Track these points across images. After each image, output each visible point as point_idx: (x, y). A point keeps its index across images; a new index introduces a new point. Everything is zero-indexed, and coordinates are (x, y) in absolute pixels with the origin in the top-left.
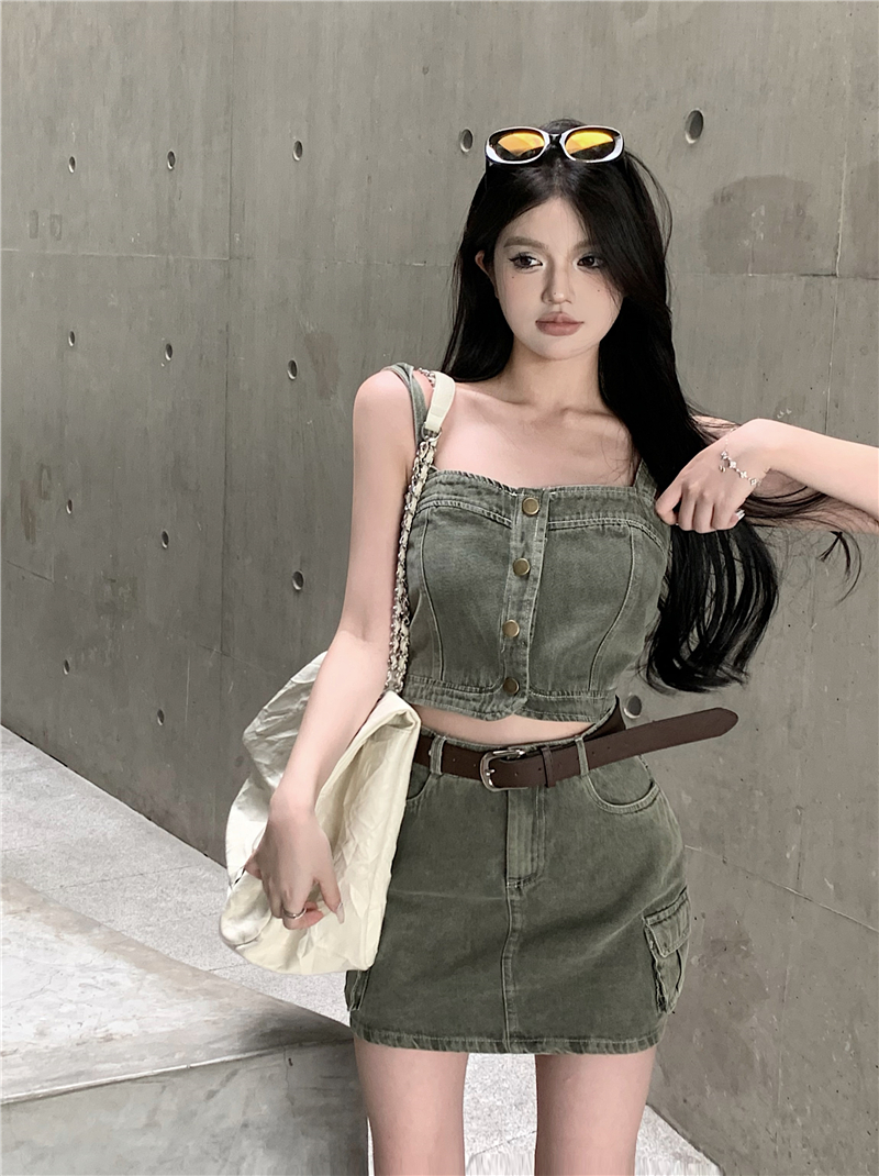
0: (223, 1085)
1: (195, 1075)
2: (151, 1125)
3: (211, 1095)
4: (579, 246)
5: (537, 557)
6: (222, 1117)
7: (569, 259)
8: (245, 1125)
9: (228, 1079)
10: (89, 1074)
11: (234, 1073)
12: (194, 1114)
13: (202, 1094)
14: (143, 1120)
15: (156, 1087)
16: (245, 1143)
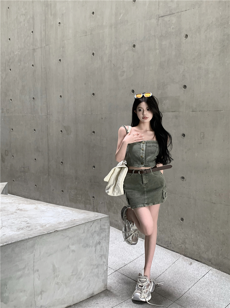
0: (92, 224)
1: (89, 223)
2: (84, 232)
3: (91, 226)
4: (147, 108)
5: (144, 148)
6: (92, 230)
8: (95, 231)
9: (93, 223)
10: (75, 224)
11: (94, 222)
12: (89, 230)
13: (90, 226)
14: (83, 232)
15: (84, 225)
16: (95, 234)
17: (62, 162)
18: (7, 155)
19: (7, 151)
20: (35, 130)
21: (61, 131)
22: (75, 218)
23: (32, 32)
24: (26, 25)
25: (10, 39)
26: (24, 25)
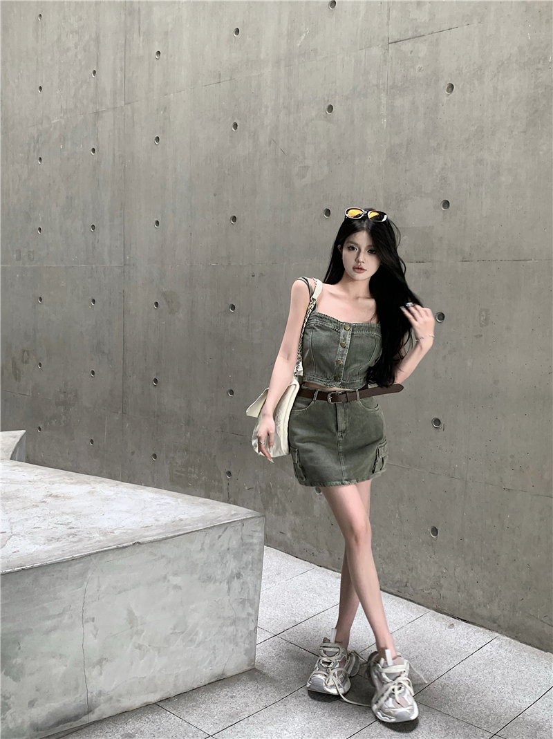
0: (223, 533)
1: (215, 528)
2: (202, 549)
3: (220, 537)
4: (369, 246)
5: (348, 342)
6: (222, 546)
7: (366, 249)
8: (228, 549)
9: (225, 530)
10: (183, 530)
11: (226, 528)
12: (214, 545)
13: (217, 536)
14: (200, 548)
15: (202, 534)
16: (228, 556)
17: (156, 381)
18: (26, 362)
19: (26, 353)
20: (94, 301)
21: (157, 304)
22: (182, 517)
23: (94, 72)
24: (79, 57)
25: (41, 88)
26: (76, 56)
